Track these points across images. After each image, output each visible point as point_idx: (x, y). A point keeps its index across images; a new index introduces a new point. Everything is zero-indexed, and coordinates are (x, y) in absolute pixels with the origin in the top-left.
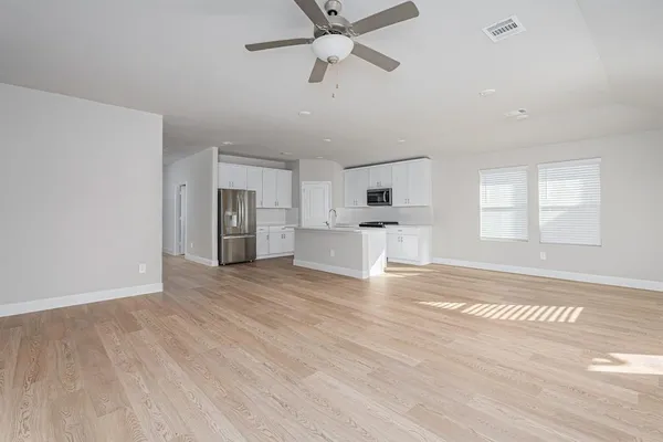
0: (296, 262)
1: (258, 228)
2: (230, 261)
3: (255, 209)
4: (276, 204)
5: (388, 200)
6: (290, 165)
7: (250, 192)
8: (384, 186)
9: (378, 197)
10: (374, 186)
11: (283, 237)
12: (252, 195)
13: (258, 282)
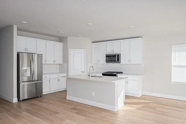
0: (69, 97)
1: (44, 76)
2: (26, 97)
3: (42, 64)
4: (54, 61)
5: (118, 60)
6: (61, 39)
7: (38, 54)
8: (116, 52)
9: (113, 58)
10: (110, 52)
11: (59, 80)
12: (40, 56)
13: (34, 116)
